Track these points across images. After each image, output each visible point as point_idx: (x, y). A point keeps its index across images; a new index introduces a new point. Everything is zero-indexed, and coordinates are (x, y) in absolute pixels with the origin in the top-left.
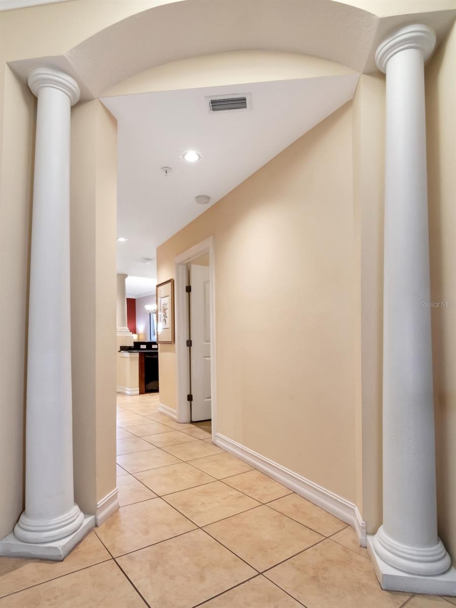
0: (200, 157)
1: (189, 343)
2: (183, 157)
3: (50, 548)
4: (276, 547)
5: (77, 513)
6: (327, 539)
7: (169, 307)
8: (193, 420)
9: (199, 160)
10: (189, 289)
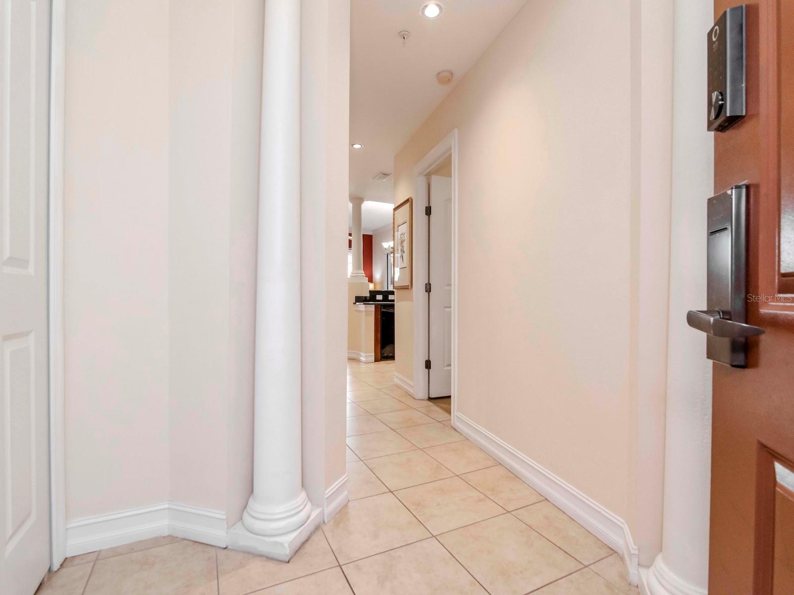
0: (440, 8)
1: (428, 288)
2: (423, 13)
3: (276, 543)
4: (521, 572)
5: (304, 501)
6: (586, 569)
7: (406, 237)
8: (430, 396)
9: (441, 12)
10: (428, 211)
